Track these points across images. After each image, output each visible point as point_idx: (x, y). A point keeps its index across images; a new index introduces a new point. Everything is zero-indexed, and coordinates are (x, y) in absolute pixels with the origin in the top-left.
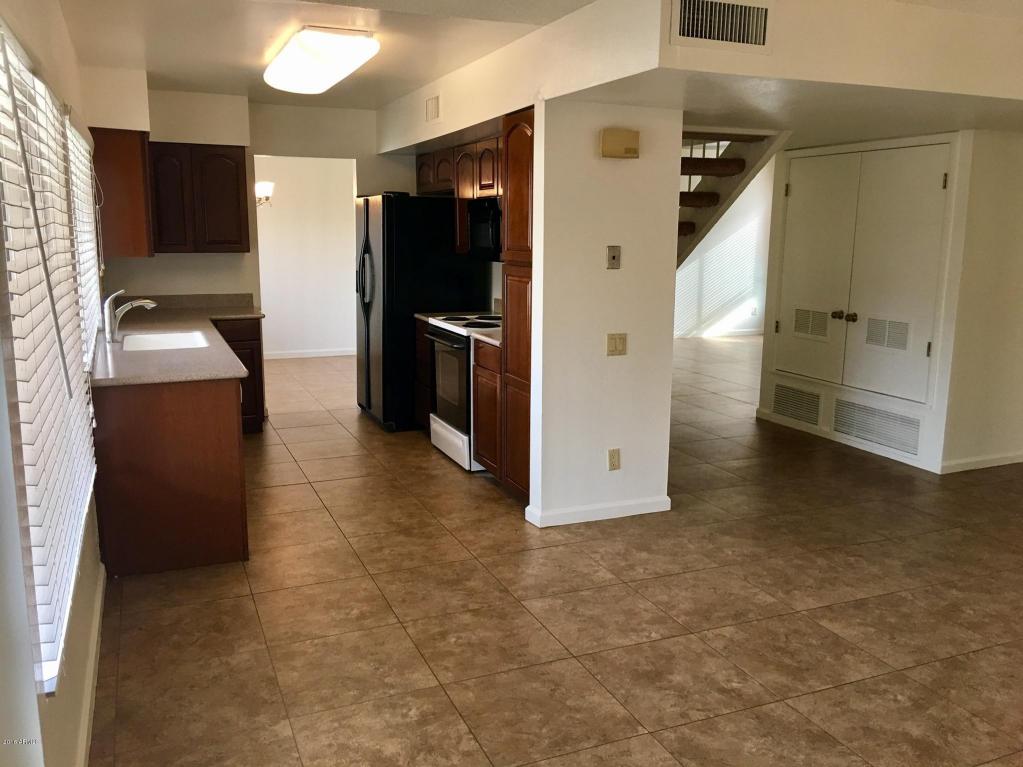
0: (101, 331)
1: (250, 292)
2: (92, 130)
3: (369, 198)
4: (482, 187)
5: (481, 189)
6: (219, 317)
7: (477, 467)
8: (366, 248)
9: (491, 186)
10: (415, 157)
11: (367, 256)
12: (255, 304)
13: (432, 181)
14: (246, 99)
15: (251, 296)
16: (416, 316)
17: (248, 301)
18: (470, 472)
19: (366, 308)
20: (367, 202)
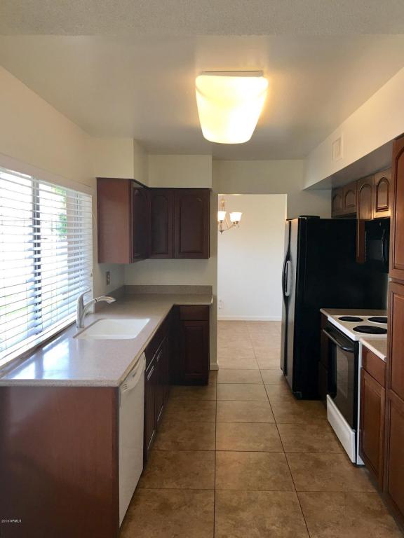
1: (210, 285)
3: (292, 220)
4: (378, 210)
5: (377, 212)
7: (360, 462)
8: (288, 257)
9: (386, 209)
10: (330, 191)
11: (288, 262)
13: (341, 207)
14: (210, 158)
15: (211, 287)
16: (321, 310)
17: (209, 291)
18: (355, 465)
19: (286, 299)
20: (290, 223)
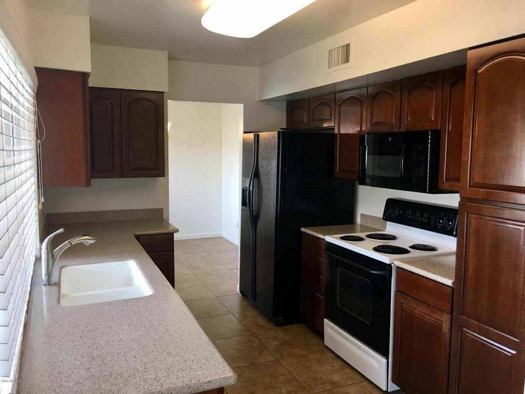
0: (38, 260)
1: (161, 207)
2: (38, 69)
3: (260, 133)
4: (374, 124)
6: (141, 233)
7: (393, 387)
8: (256, 173)
9: (389, 123)
10: (285, 103)
11: (256, 179)
12: (165, 217)
13: (306, 121)
14: (166, 53)
15: (162, 210)
19: (254, 220)
20: (258, 136)
